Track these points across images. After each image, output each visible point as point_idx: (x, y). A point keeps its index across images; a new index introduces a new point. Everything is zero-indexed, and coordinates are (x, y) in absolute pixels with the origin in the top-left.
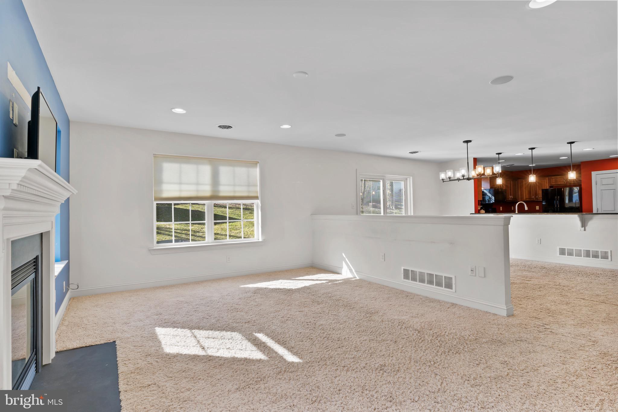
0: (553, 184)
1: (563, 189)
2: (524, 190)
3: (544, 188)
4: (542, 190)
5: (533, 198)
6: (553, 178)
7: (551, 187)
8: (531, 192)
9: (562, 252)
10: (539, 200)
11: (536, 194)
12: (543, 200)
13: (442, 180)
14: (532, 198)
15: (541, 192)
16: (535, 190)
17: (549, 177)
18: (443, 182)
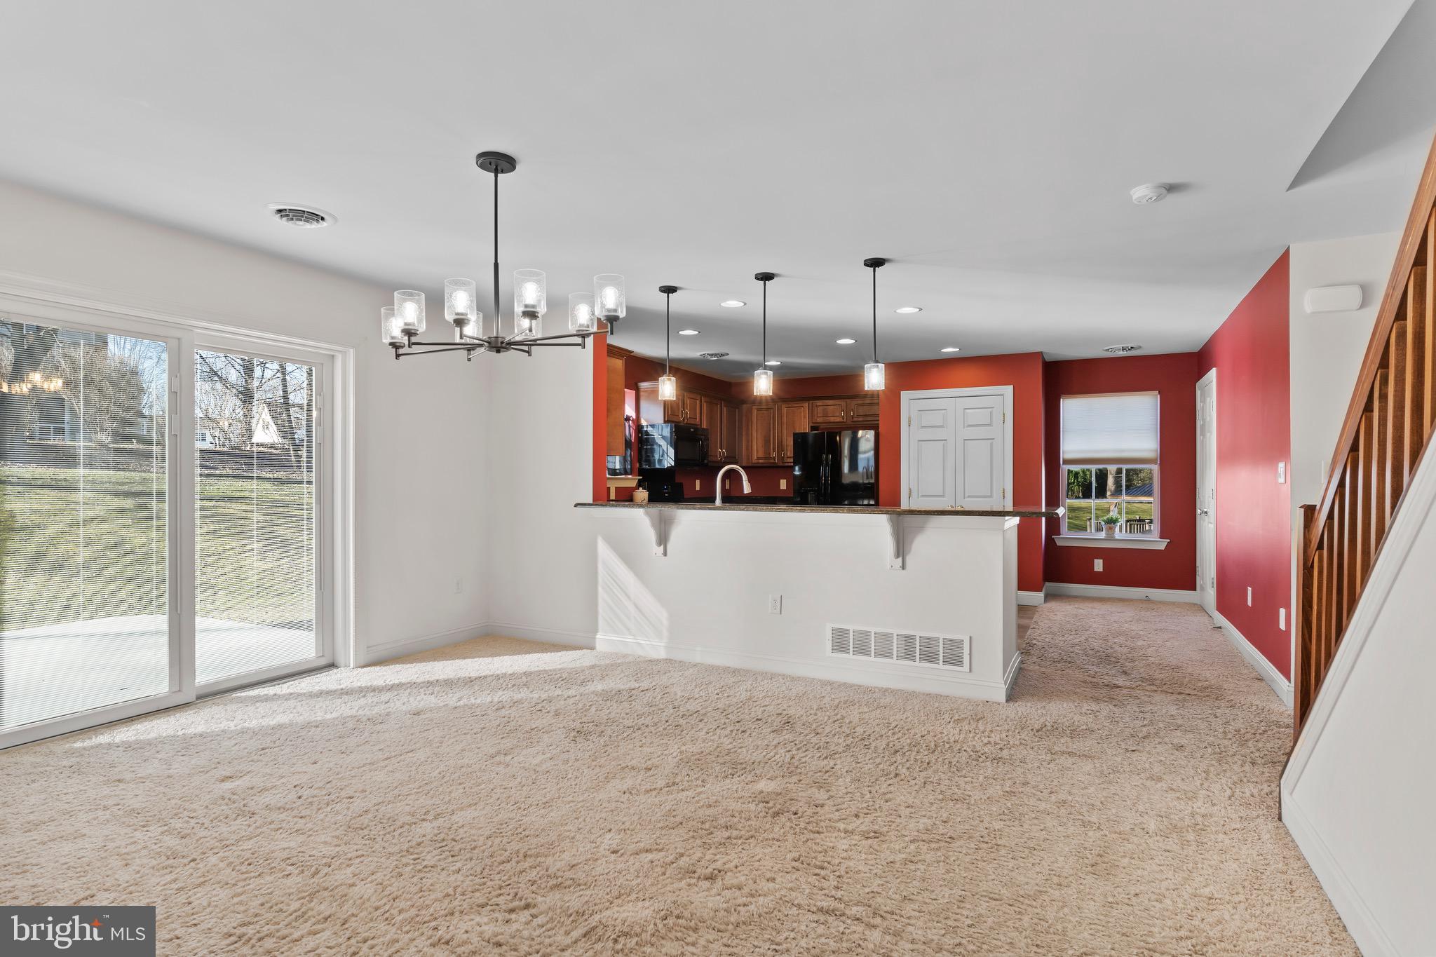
0: (820, 420)
1: (838, 438)
2: (755, 434)
3: (797, 431)
4: (795, 434)
5: (774, 458)
6: (818, 404)
7: (813, 428)
8: (770, 441)
9: (840, 642)
10: (786, 464)
11: (781, 447)
12: (795, 463)
13: (391, 344)
14: (770, 458)
15: (790, 442)
16: (780, 434)
17: (811, 402)
18: (398, 356)
